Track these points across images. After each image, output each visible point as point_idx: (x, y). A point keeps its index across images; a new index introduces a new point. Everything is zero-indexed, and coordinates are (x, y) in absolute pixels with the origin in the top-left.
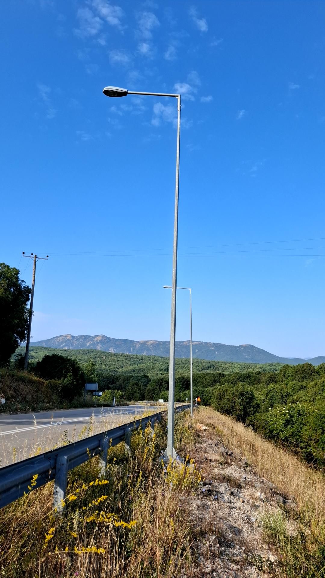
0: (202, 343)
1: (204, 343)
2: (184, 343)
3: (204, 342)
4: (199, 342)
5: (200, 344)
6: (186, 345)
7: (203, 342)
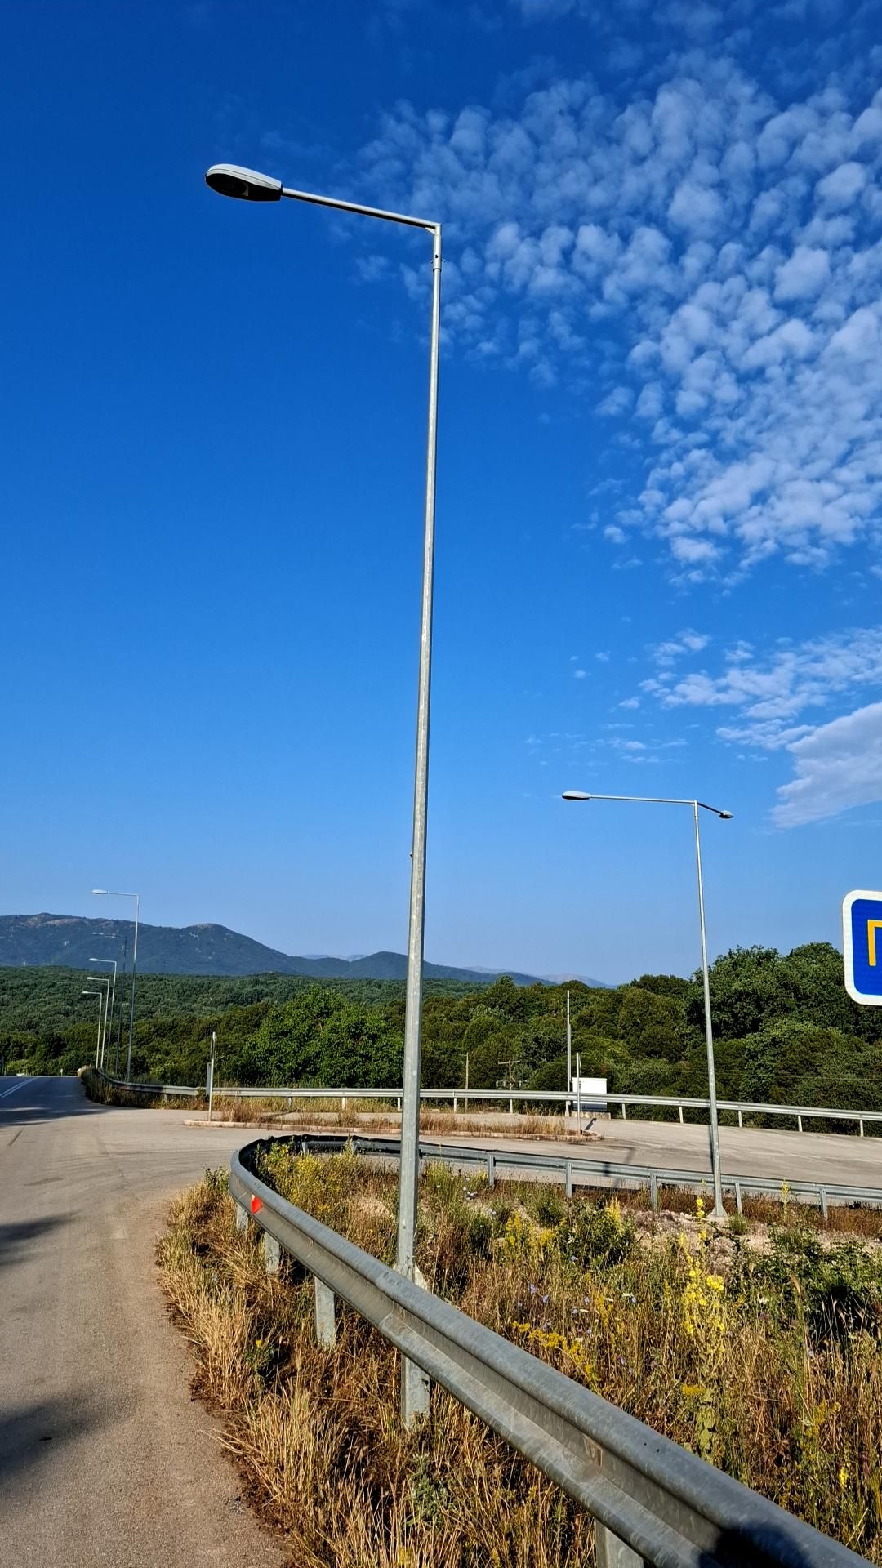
0: (82, 922)
1: (89, 920)
2: (29, 921)
3: (87, 917)
4: (75, 920)
5: (76, 923)
6: (34, 927)
7: (85, 918)
